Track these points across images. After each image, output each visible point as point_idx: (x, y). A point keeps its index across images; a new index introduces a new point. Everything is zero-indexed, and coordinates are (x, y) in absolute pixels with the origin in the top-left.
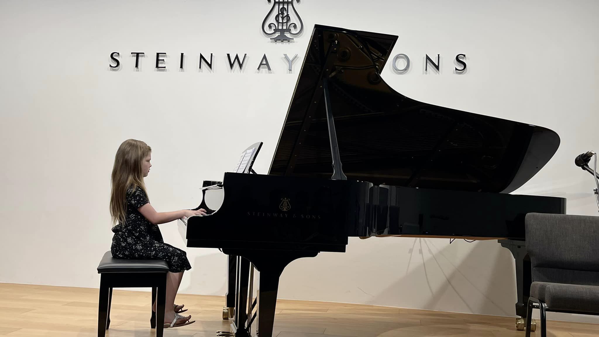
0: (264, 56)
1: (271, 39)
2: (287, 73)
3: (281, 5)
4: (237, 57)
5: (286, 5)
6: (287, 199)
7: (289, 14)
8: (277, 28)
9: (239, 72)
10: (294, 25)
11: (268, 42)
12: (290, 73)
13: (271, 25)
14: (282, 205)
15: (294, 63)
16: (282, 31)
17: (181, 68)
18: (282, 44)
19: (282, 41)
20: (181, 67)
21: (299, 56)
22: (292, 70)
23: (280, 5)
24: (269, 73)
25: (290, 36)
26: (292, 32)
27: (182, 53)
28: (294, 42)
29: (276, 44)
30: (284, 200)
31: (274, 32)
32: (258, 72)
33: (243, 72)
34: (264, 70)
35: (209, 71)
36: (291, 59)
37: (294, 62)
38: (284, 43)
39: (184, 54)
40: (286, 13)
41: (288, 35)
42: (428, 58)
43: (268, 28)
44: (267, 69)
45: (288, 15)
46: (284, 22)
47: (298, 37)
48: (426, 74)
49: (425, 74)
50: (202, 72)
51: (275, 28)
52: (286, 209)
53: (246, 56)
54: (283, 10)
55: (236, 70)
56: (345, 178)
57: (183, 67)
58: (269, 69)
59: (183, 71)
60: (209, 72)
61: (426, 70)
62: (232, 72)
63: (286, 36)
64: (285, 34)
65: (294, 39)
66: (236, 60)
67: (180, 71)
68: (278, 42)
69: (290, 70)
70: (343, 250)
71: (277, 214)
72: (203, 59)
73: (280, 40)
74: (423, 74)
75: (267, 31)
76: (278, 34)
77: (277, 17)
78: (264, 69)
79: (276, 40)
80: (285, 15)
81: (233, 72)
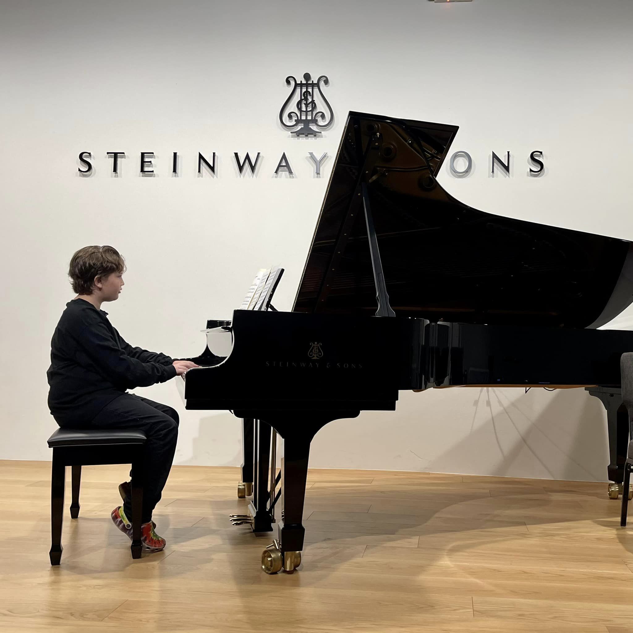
0: (283, 155)
1: (291, 133)
2: (314, 177)
3: (305, 88)
4: (247, 157)
5: (310, 89)
6: (318, 344)
7: (314, 99)
8: (299, 119)
9: (252, 177)
10: (321, 114)
11: (289, 137)
12: (317, 177)
13: (291, 114)
14: (311, 351)
15: (323, 164)
16: (306, 122)
17: (173, 172)
18: (306, 139)
19: (307, 136)
20: (175, 171)
21: (329, 155)
22: (321, 173)
23: (303, 87)
24: (290, 177)
25: (317, 128)
26: (320, 124)
27: (175, 152)
28: (322, 137)
29: (299, 139)
30: (314, 345)
31: (295, 124)
32: (275, 176)
33: (256, 177)
34: (284, 174)
35: (211, 175)
36: (318, 159)
37: (322, 162)
38: (309, 138)
39: (178, 154)
40: (310, 98)
41: (314, 127)
42: (494, 156)
43: (288, 118)
44: (287, 173)
45: (313, 102)
46: (309, 110)
47: (327, 130)
48: (493, 177)
49: (491, 177)
50: (202, 177)
51: (296, 119)
52: (317, 356)
53: (260, 155)
54: (307, 95)
55: (247, 173)
56: (393, 314)
57: (177, 171)
58: (291, 172)
59: (176, 176)
60: (212, 178)
61: (493, 172)
62: (242, 176)
63: (311, 128)
64: (310, 127)
65: (322, 132)
66: (247, 161)
67: (172, 177)
68: (302, 137)
69: (318, 174)
70: (393, 408)
71: (305, 364)
72: (202, 159)
73: (303, 134)
74: (489, 177)
75: (286, 122)
76: (300, 127)
77: (299, 104)
78: (284, 172)
79: (298, 134)
80: (310, 101)
81: (244, 176)
